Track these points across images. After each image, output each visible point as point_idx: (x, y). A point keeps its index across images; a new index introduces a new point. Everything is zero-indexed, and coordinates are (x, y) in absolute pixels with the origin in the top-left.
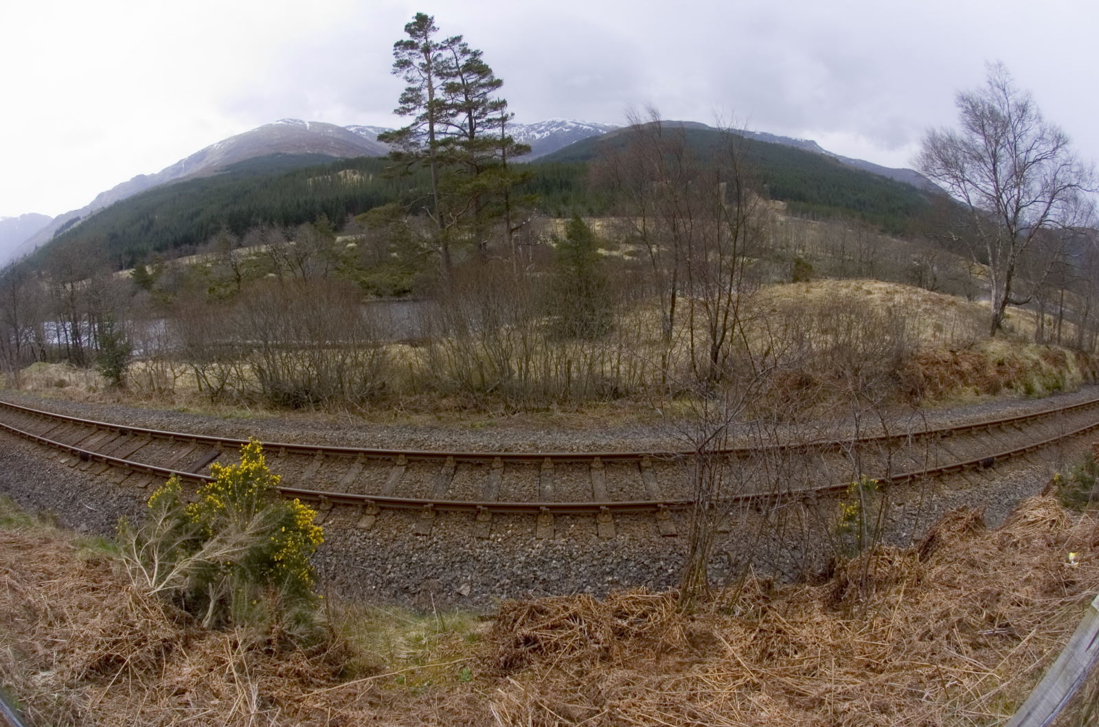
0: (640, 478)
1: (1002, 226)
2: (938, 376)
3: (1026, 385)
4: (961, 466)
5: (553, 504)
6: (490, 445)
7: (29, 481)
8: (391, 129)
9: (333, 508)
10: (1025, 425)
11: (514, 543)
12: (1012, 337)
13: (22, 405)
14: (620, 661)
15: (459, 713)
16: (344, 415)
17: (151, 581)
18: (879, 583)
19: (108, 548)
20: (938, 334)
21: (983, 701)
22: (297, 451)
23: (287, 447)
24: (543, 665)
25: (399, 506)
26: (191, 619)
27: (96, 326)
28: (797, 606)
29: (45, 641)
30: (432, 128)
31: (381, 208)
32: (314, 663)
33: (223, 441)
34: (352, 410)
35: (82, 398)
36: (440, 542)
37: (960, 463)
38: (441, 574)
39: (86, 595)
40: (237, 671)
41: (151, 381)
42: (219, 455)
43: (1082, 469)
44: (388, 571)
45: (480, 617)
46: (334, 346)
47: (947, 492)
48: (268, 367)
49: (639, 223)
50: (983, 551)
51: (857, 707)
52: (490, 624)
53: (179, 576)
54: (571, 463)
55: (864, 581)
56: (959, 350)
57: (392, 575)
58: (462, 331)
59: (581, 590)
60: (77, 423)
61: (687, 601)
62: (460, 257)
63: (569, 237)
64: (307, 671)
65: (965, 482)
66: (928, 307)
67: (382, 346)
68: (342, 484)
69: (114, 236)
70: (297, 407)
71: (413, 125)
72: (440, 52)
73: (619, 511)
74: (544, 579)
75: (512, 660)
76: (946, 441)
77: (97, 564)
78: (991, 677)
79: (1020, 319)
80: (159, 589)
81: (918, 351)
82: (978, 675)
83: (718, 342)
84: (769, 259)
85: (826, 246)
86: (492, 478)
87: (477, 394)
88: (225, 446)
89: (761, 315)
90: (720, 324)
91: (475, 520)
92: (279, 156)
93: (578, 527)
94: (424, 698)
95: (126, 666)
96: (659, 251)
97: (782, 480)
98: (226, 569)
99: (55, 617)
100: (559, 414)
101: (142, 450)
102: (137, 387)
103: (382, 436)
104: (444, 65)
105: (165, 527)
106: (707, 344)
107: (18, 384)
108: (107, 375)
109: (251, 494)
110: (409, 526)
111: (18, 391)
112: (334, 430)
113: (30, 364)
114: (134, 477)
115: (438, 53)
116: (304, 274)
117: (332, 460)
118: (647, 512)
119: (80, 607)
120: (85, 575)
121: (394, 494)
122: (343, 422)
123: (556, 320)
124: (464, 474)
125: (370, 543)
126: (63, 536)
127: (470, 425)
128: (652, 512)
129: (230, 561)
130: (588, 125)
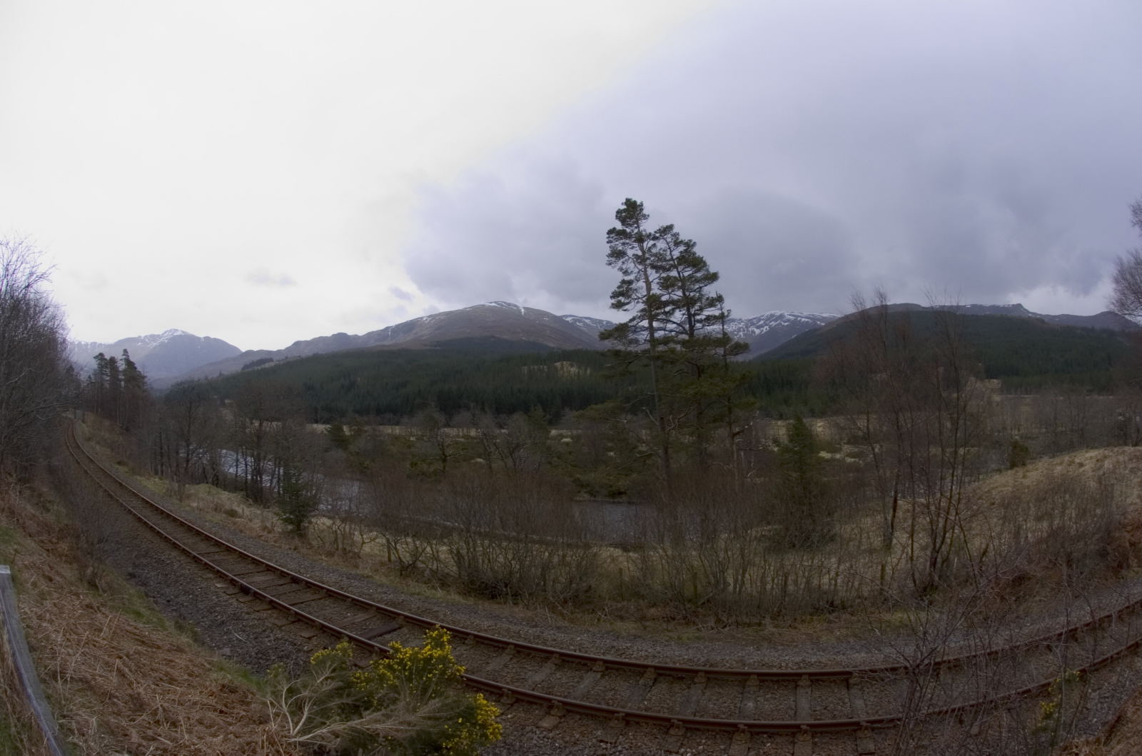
0: (846, 695)
5: (752, 722)
6: (695, 659)
7: (173, 589)
8: (608, 322)
9: (516, 702)
13: (182, 518)
16: (543, 612)
17: (294, 729)
22: (486, 642)
23: (476, 636)
25: (587, 711)
27: (281, 471)
29: (145, 733)
30: (650, 324)
31: (599, 406)
33: (406, 617)
34: (553, 609)
35: (254, 534)
36: (625, 751)
39: (211, 714)
41: (336, 539)
42: (400, 628)
46: (541, 542)
48: (468, 553)
49: (862, 423)
53: (329, 735)
54: (778, 681)
58: (679, 539)
62: (680, 461)
63: (791, 441)
67: (592, 548)
68: (530, 682)
69: (310, 388)
70: (493, 597)
71: (632, 320)
72: (655, 242)
73: (819, 730)
77: (233, 691)
80: (301, 739)
81: (1125, 518)
83: (938, 545)
84: (987, 447)
85: (1040, 420)
86: (693, 693)
87: (688, 606)
88: (408, 622)
90: (941, 525)
91: (667, 733)
92: (493, 339)
93: (774, 746)
96: (881, 451)
98: (384, 741)
99: (166, 719)
100: (772, 629)
101: (313, 603)
102: (318, 542)
103: (582, 640)
104: (660, 257)
105: (324, 686)
106: (927, 549)
107: (181, 497)
108: (287, 522)
109: (430, 679)
110: (595, 732)
111: (178, 502)
112: (530, 627)
113: (199, 483)
114: (297, 625)
115: (652, 242)
116: (515, 465)
117: (523, 656)
118: (848, 730)
119: (200, 722)
120: (215, 697)
121: (585, 699)
122: (541, 620)
123: (776, 530)
124: (663, 686)
125: (548, 743)
126: (199, 652)
127: (676, 637)
128: (854, 731)
129: (392, 737)
130: (806, 317)
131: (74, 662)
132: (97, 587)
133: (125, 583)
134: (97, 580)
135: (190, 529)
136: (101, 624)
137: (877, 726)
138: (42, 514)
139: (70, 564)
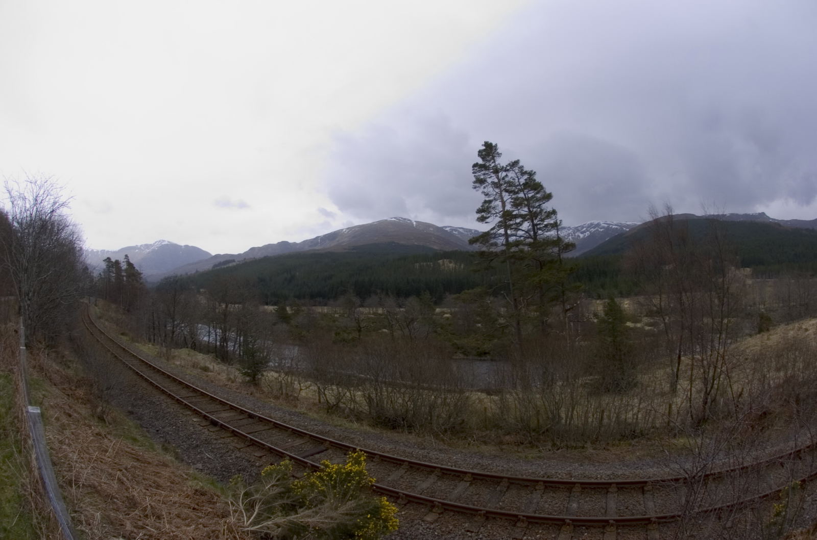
0: (642, 499)
5: (575, 518)
6: (537, 473)
7: (161, 422)
8: (476, 231)
9: (408, 503)
13: (169, 372)
16: (430, 438)
17: (247, 521)
22: (388, 460)
23: (381, 456)
25: (458, 510)
27: (242, 339)
29: (136, 523)
30: (506, 232)
31: (470, 291)
33: (331, 442)
34: (436, 436)
35: (221, 384)
36: (484, 539)
39: (186, 511)
41: (281, 388)
42: (326, 450)
46: (429, 389)
48: (376, 397)
49: (656, 301)
53: (273, 526)
54: (595, 488)
58: (527, 386)
62: (528, 330)
63: (606, 314)
67: (465, 393)
68: (419, 488)
69: (262, 280)
70: (394, 428)
71: (492, 229)
72: (507, 173)
73: (622, 524)
77: (203, 494)
80: (252, 529)
83: (709, 389)
84: (742, 317)
85: (778, 298)
86: (534, 497)
87: (533, 434)
88: (332, 446)
90: (711, 374)
91: (515, 525)
92: (393, 244)
93: (590, 535)
96: (670, 321)
98: (313, 530)
99: (153, 514)
100: (591, 451)
101: (264, 432)
102: (268, 389)
103: (456, 458)
104: (510, 184)
105: (271, 490)
106: (701, 392)
107: (168, 358)
108: (245, 375)
109: (349, 487)
110: (463, 524)
111: (166, 361)
112: (420, 449)
113: (181, 348)
114: (252, 448)
115: (504, 174)
116: (410, 334)
117: (415, 470)
118: (641, 524)
119: (178, 516)
120: (190, 498)
121: (458, 501)
122: (428, 445)
123: (596, 379)
124: (514, 492)
125: (430, 532)
126: (179, 467)
127: (524, 457)
128: (645, 524)
129: (319, 527)
130: (616, 225)
131: (86, 474)
132: (104, 420)
133: (125, 418)
134: (105, 417)
135: (175, 380)
136: (107, 446)
137: (663, 521)
138: (64, 370)
139: (85, 404)
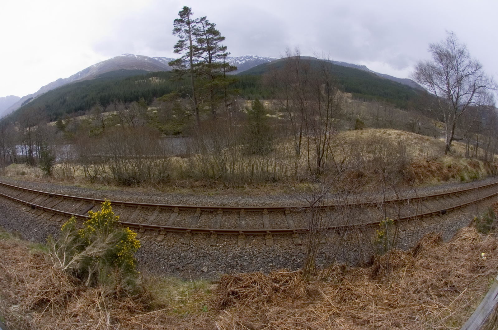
0: (285, 218)
1: (450, 104)
2: (421, 173)
3: (461, 177)
4: (431, 214)
5: (245, 230)
6: (217, 203)
7: (8, 218)
8: (173, 59)
9: (145, 231)
10: (460, 195)
11: (227, 248)
12: (455, 155)
13: (6, 183)
14: (276, 303)
15: (202, 327)
16: (150, 188)
18: (394, 267)
19: (44, 249)
20: (421, 153)
21: (443, 321)
22: (129, 206)
23: (124, 204)
24: (240, 304)
25: (175, 231)
26: (80, 282)
27: (39, 147)
28: (357, 278)
29: (15, 291)
30: (191, 58)
31: (168, 95)
32: (136, 303)
33: (96, 201)
34: (154, 186)
35: (33, 180)
36: (194, 247)
37: (431, 212)
38: (194, 262)
39: (33, 271)
40: (101, 306)
41: (64, 172)
42: (94, 207)
43: (487, 215)
44: (170, 260)
45: (211, 282)
46: (146, 158)
47: (425, 225)
48: (117, 166)
49: (285, 102)
50: (442, 252)
51: (385, 324)
52: (216, 285)
53: (75, 262)
54: (254, 212)
55: (388, 266)
56: (430, 161)
57: (172, 262)
58: (204, 151)
59: (258, 270)
60: (30, 192)
61: (307, 275)
62: (204, 117)
63: (253, 109)
64: (132, 307)
65: (433, 221)
66: (417, 141)
67: (168, 158)
68: (149, 221)
69: (48, 106)
70: (129, 185)
71: (183, 57)
72: (196, 24)
73: (275, 233)
74: (241, 265)
75: (226, 302)
76: (425, 202)
77: (38, 256)
78: (447, 310)
79: (458, 147)
80: (65, 268)
81: (412, 161)
82: (441, 309)
83: (320, 157)
84: (344, 119)
85: (370, 113)
86: (218, 218)
87: (211, 180)
88: (96, 203)
89: (340, 144)
90: (321, 149)
91: (210, 237)
92: (123, 71)
93: (257, 241)
94: (186, 319)
95: (51, 303)
96: (294, 115)
97: (350, 220)
98: (96, 259)
99: (19, 280)
100: (248, 189)
101: (59, 204)
102: (57, 175)
103: (168, 199)
104: (198, 30)
105: (69, 240)
106: (315, 158)
107: (4, 174)
108: (44, 170)
109: (106, 225)
110: (180, 240)
111: (3, 177)
112: (146, 196)
113: (10, 165)
114: (55, 217)
115: (194, 24)
116: (133, 125)
117: (145, 209)
118: (288, 234)
119: (31, 276)
120: (33, 261)
121: (173, 225)
122: (150, 192)
123: (246, 146)
124: (205, 216)
125: (162, 248)
126: (23, 243)
127: (207, 194)
128: (290, 234)
129: (98, 256)
130: (263, 58)
137: (301, 233)
